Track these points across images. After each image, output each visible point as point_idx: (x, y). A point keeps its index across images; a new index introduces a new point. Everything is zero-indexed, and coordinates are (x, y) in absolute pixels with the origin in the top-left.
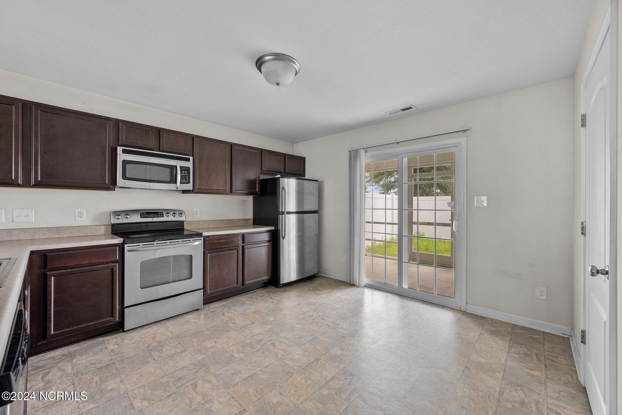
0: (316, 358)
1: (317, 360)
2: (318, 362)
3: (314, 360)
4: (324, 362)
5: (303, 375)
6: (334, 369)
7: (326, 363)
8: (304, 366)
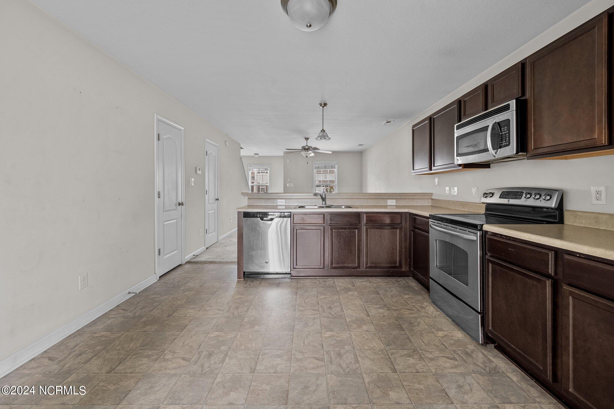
0: (256, 372)
1: (253, 371)
2: (251, 368)
3: (257, 368)
4: (244, 372)
5: (254, 349)
6: (227, 371)
7: (240, 371)
8: (260, 357)
